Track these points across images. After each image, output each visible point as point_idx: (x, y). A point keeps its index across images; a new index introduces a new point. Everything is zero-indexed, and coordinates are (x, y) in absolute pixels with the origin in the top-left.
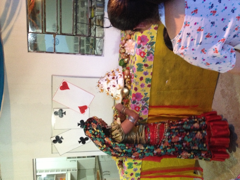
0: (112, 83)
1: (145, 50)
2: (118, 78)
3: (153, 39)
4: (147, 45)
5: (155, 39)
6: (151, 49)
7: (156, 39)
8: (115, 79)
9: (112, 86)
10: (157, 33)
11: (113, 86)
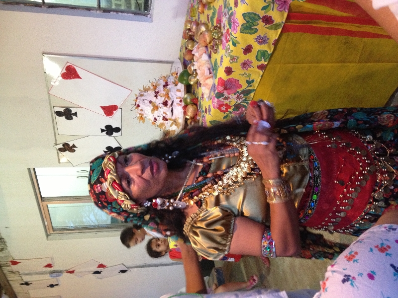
0: (162, 113)
1: (230, 102)
2: (175, 103)
3: (251, 84)
4: (237, 94)
5: (255, 85)
6: (245, 100)
7: (257, 86)
8: (168, 106)
9: (161, 118)
10: (262, 76)
11: (164, 117)
